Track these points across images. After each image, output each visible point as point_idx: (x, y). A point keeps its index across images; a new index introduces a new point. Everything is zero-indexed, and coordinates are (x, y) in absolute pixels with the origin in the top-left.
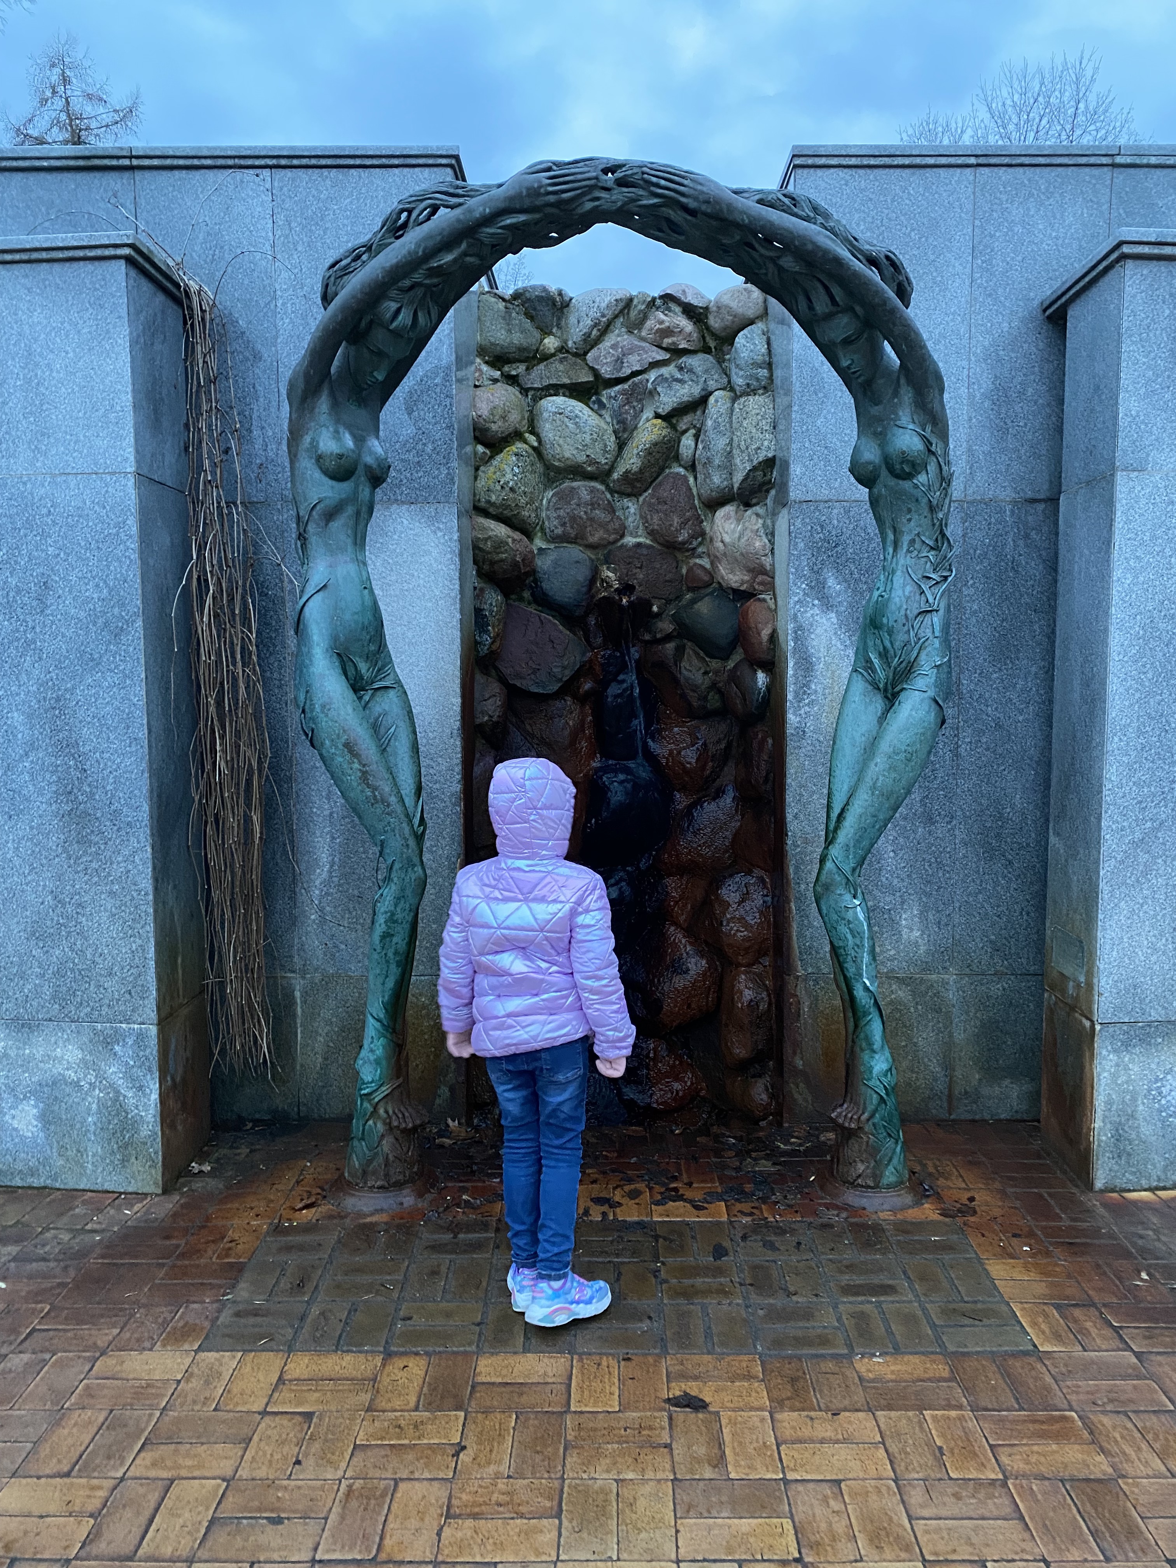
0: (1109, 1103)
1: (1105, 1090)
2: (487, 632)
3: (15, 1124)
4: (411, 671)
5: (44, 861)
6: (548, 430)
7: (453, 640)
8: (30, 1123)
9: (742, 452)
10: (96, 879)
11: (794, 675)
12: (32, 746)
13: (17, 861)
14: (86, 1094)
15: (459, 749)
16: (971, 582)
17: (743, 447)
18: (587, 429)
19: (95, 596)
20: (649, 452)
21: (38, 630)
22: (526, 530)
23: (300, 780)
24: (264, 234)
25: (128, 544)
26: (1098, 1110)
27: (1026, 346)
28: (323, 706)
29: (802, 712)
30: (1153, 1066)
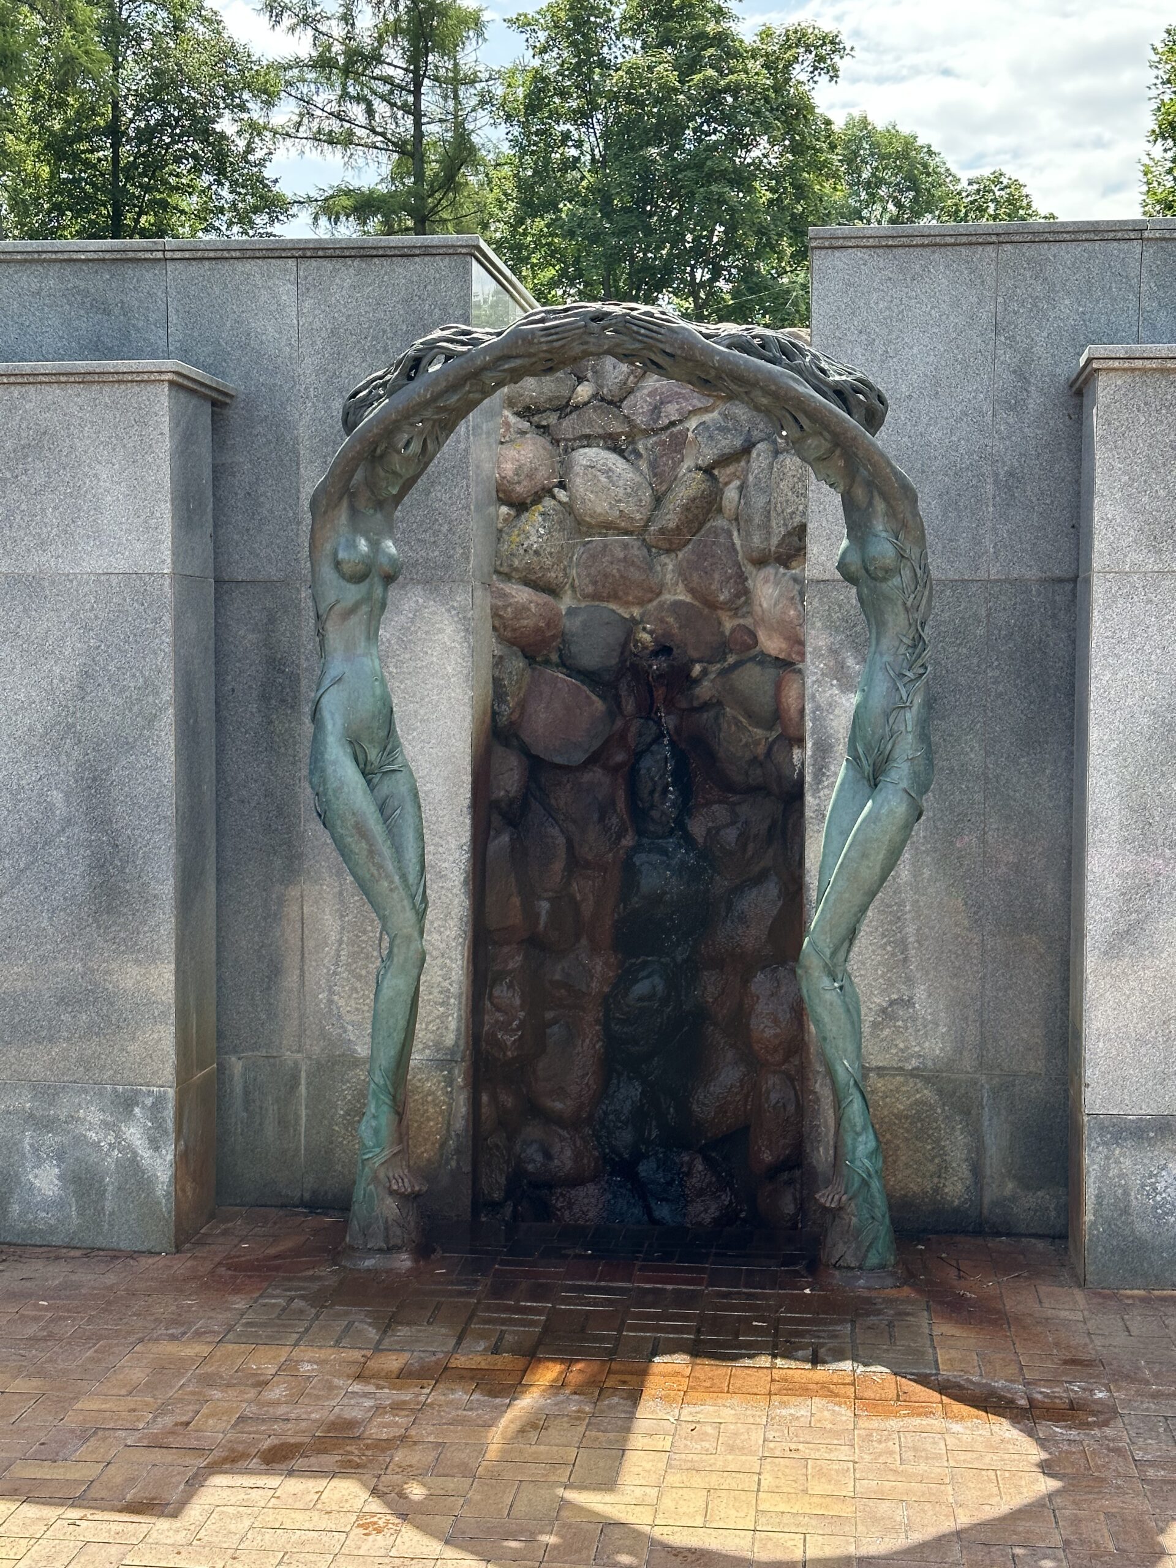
0: (1099, 1197)
1: (1095, 1183)
2: (506, 702)
3: (37, 1183)
4: (422, 748)
5: (76, 930)
6: (579, 483)
7: (464, 718)
8: (52, 1182)
9: (779, 515)
10: (123, 948)
11: (812, 756)
12: (69, 822)
13: (51, 930)
14: (106, 1154)
15: (468, 827)
16: (996, 663)
17: (779, 510)
18: (621, 483)
19: (132, 685)
20: (686, 508)
21: (79, 715)
22: (552, 591)
23: (311, 857)
24: (288, 321)
25: (163, 638)
26: (1088, 1202)
27: (1052, 423)
28: (335, 791)
29: (822, 794)
30: (1146, 1161)
